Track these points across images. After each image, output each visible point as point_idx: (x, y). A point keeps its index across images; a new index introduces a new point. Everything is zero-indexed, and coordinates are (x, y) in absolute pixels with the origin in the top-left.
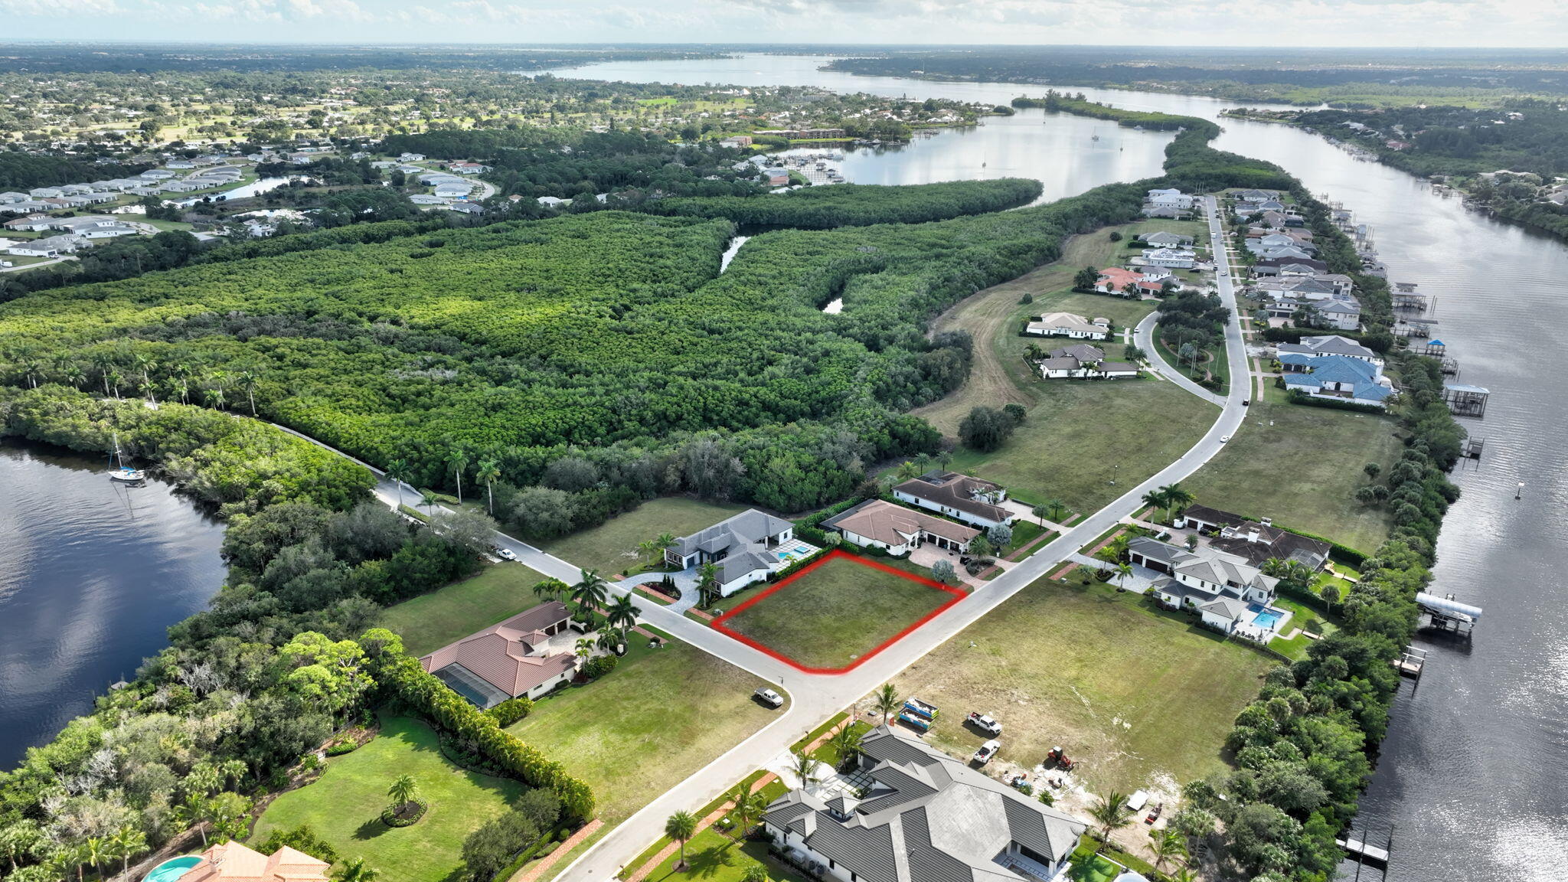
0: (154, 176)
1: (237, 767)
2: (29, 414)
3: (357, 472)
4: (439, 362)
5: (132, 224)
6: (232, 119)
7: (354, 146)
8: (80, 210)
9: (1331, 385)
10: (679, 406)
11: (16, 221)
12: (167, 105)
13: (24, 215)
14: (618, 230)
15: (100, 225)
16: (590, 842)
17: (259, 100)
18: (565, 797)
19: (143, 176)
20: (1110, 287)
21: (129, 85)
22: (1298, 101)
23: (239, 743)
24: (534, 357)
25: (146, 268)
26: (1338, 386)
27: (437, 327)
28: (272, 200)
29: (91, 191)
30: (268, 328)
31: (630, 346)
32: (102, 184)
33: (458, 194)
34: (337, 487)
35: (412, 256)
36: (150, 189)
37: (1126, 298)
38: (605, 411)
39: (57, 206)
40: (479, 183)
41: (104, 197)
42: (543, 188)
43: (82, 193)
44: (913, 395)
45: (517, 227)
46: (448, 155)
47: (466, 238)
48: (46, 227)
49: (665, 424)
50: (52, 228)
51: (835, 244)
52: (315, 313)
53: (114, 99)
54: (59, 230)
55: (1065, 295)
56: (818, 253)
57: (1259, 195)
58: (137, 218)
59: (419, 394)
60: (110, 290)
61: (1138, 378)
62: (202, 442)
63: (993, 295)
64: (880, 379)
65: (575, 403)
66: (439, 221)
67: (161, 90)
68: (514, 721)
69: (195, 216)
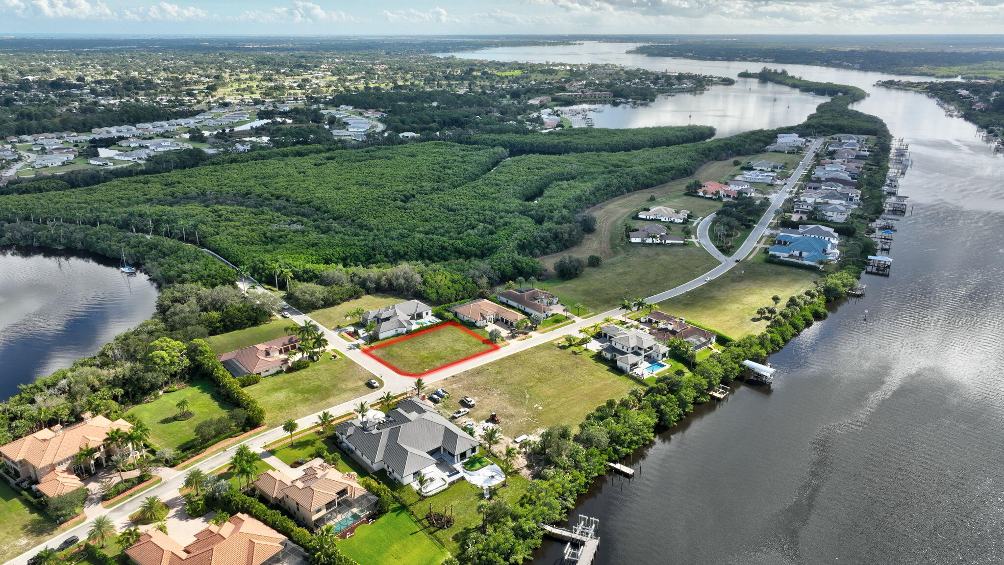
0: (202, 117)
1: (119, 391)
2: (92, 238)
3: (229, 272)
4: (299, 221)
5: (181, 144)
6: (258, 83)
7: (317, 101)
8: (158, 136)
9: (797, 253)
10: (408, 248)
11: (123, 141)
12: (226, 76)
13: (127, 138)
14: (435, 153)
15: (163, 144)
16: (258, 433)
17: (278, 72)
18: (251, 414)
19: (197, 117)
20: (705, 193)
21: (211, 63)
22: (940, 75)
23: (124, 382)
24: (349, 221)
25: (175, 168)
26: (801, 253)
27: (308, 203)
28: (258, 132)
29: (167, 125)
30: (220, 200)
31: (402, 216)
32: (173, 121)
33: (361, 130)
34: (216, 279)
35: (315, 165)
36: (196, 125)
37: (714, 199)
38: (368, 249)
39: (148, 133)
40: (375, 123)
41: (171, 129)
42: (407, 127)
43: (162, 126)
44: (544, 248)
45: (379, 149)
46: (367, 106)
47: (347, 155)
48: (137, 145)
49: (396, 257)
50: (140, 145)
51: (555, 163)
52: (250, 194)
53: (200, 72)
54: (143, 147)
55: (679, 197)
56: (543, 168)
57: (852, 139)
58: (185, 140)
59: (281, 237)
60: (153, 178)
61: (684, 245)
62: (165, 255)
63: (636, 196)
64: (525, 239)
65: (354, 244)
66: (340, 145)
67: (227, 66)
68: (250, 385)
69: (213, 140)
